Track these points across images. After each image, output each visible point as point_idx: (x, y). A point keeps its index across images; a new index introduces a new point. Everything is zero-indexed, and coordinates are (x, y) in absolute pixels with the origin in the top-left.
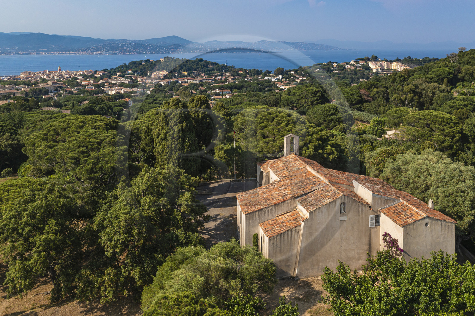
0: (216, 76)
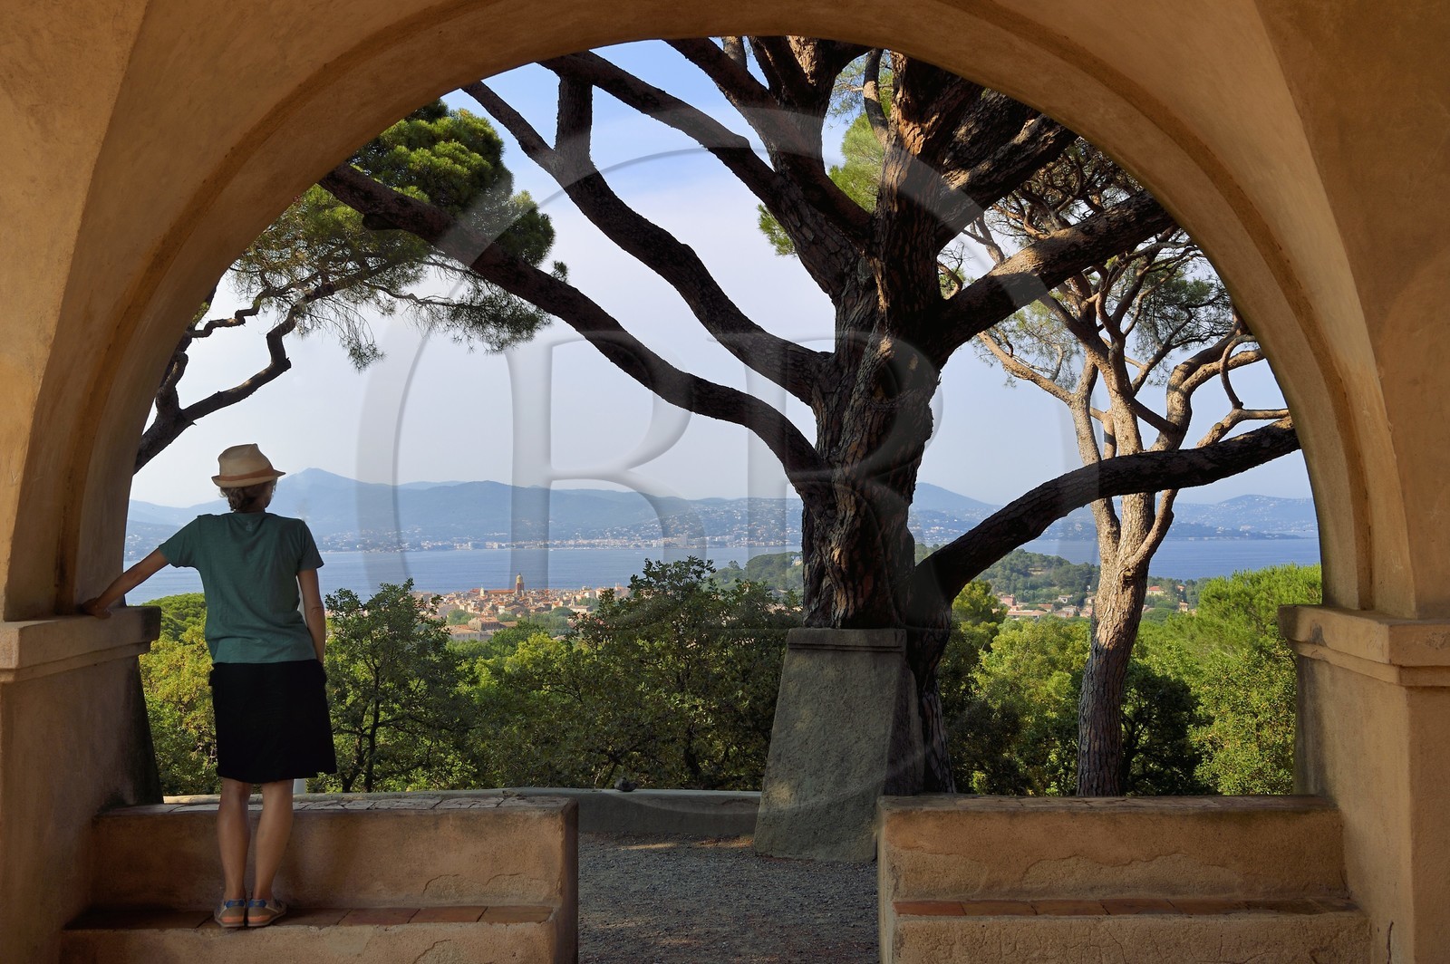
0: (1059, 606)
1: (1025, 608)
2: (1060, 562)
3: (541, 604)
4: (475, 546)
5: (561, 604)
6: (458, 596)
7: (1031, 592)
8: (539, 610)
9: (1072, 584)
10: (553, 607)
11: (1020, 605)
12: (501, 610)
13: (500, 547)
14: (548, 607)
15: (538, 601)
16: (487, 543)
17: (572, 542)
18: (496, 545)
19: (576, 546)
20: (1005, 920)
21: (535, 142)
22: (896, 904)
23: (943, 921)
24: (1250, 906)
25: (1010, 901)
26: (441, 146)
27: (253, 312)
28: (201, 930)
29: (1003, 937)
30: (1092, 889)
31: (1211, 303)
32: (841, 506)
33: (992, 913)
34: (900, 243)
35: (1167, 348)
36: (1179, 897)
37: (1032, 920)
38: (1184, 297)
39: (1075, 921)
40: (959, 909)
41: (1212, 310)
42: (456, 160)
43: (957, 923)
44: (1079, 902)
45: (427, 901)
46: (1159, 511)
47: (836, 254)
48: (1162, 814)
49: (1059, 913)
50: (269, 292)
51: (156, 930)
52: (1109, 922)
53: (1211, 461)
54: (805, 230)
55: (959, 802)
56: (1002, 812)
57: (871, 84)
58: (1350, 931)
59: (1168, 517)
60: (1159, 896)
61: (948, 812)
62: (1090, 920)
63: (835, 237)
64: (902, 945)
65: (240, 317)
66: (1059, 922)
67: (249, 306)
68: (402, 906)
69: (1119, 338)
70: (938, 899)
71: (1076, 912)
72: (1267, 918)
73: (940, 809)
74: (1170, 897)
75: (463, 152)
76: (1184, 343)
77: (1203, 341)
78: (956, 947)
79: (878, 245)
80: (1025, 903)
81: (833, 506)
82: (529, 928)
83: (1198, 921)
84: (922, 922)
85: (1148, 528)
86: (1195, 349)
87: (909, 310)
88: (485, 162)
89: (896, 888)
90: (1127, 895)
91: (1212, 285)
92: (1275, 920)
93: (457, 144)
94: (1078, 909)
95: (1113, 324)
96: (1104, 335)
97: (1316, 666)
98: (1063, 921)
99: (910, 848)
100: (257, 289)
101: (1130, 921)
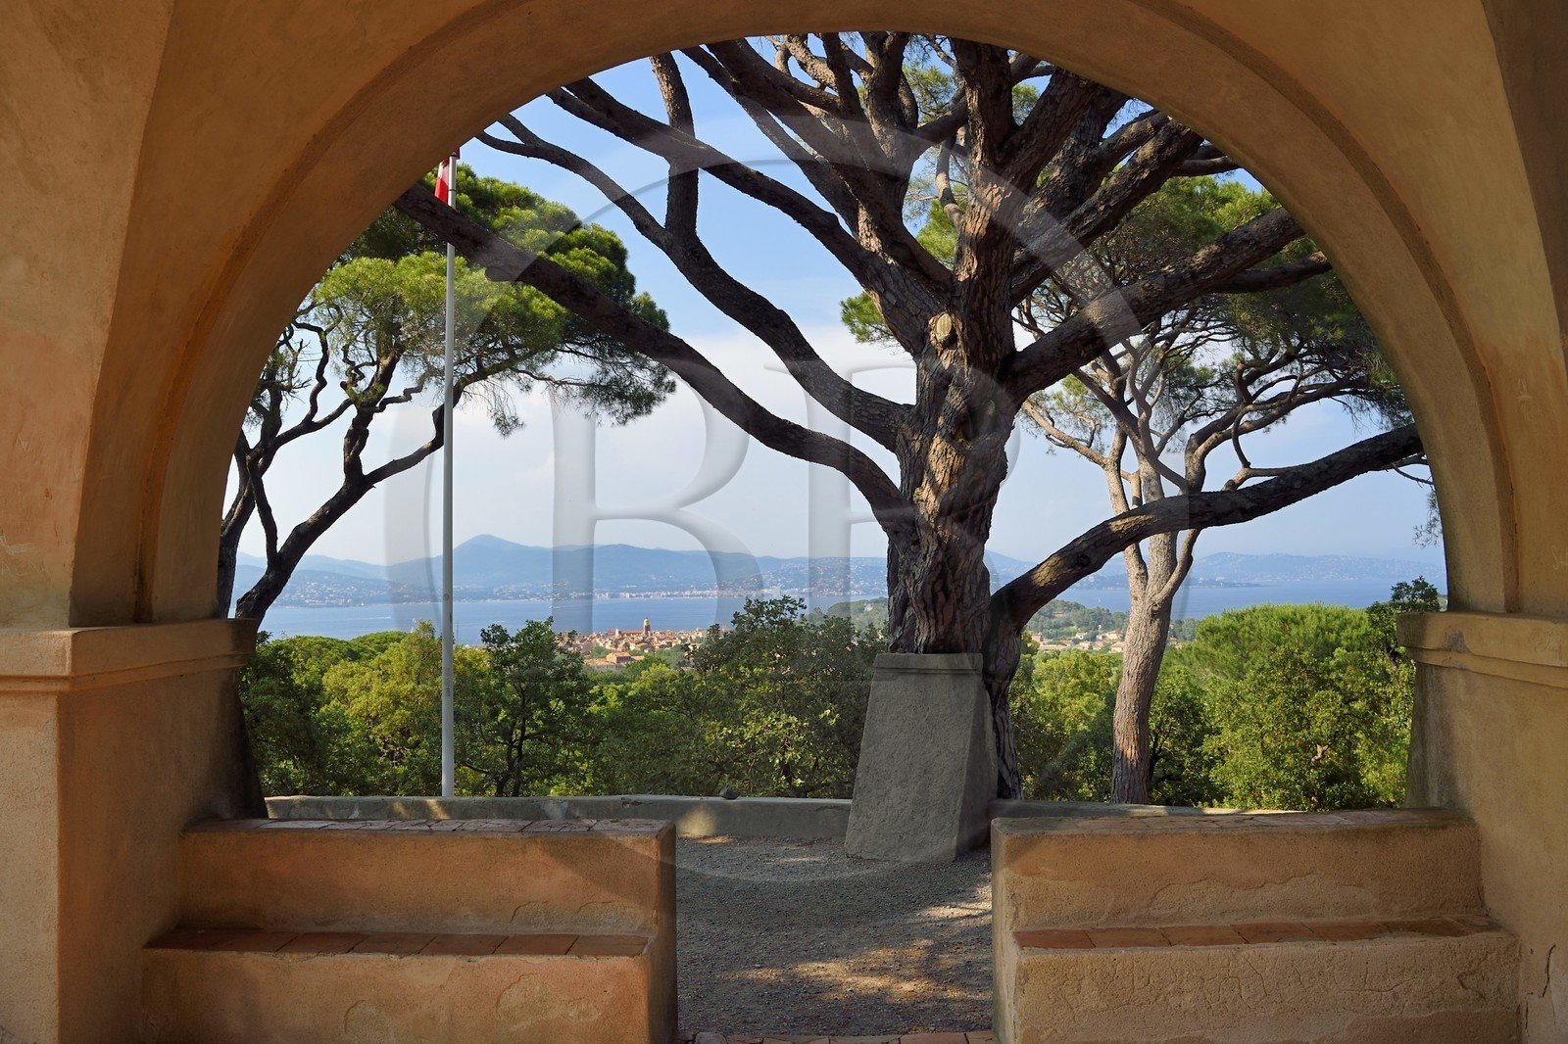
0: (1077, 642)
1: (1050, 643)
2: (1077, 607)
3: (664, 643)
4: (611, 596)
5: (680, 642)
6: (598, 636)
7: (1055, 631)
8: (662, 647)
9: (1087, 624)
10: (673, 645)
11: (1046, 641)
12: (633, 647)
13: (631, 596)
14: (670, 644)
15: (661, 640)
16: (622, 594)
17: (688, 593)
18: (628, 595)
19: (691, 596)
20: (1138, 952)
21: (648, 222)
22: (1017, 935)
23: (1071, 955)
24: (1389, 928)
25: (1138, 929)
26: (573, 253)
27: (418, 390)
28: (280, 955)
29: (1136, 970)
30: (1223, 913)
31: (1216, 384)
32: (924, 542)
33: (1123, 944)
34: (979, 295)
35: (1181, 421)
36: (1313, 920)
37: (1167, 952)
38: (1193, 381)
39: (1213, 951)
40: (1083, 940)
41: (1217, 391)
42: (587, 262)
43: (1087, 955)
44: (1211, 928)
45: (517, 929)
46: (1180, 555)
47: (916, 315)
48: (1296, 833)
49: (1195, 943)
50: (432, 372)
51: (235, 953)
52: (1249, 951)
53: (1251, 500)
54: (888, 295)
55: (1080, 824)
56: (1128, 835)
57: (942, 176)
58: (1499, 953)
59: (1189, 560)
60: (1292, 919)
61: (1072, 836)
62: (1227, 950)
63: (915, 301)
64: (1026, 981)
65: (408, 395)
66: (1196, 953)
67: (414, 385)
68: (489, 933)
69: (1145, 408)
70: (1060, 927)
71: (1211, 942)
72: (1414, 942)
73: (1064, 833)
74: (1304, 920)
75: (593, 256)
76: (1195, 417)
77: (1210, 415)
78: (1085, 982)
79: (958, 298)
80: (1153, 930)
81: (917, 542)
82: (621, 963)
83: (1343, 947)
84: (1049, 956)
85: (1172, 570)
86: (1204, 422)
87: (987, 359)
88: (611, 265)
89: (1016, 916)
90: (1260, 919)
91: (1215, 371)
92: (1422, 944)
93: (588, 250)
94: (1211, 937)
95: (1139, 397)
96: (1133, 408)
97: (1444, 675)
98: (1201, 951)
99: (1030, 874)
100: (421, 370)
101: (1272, 950)
